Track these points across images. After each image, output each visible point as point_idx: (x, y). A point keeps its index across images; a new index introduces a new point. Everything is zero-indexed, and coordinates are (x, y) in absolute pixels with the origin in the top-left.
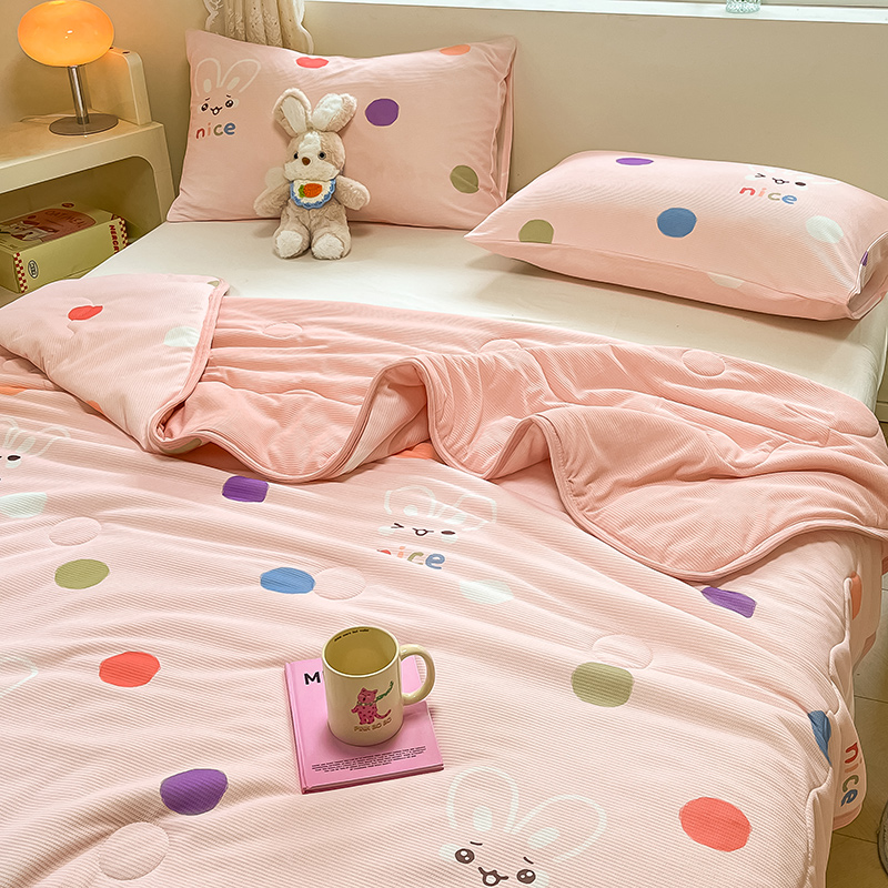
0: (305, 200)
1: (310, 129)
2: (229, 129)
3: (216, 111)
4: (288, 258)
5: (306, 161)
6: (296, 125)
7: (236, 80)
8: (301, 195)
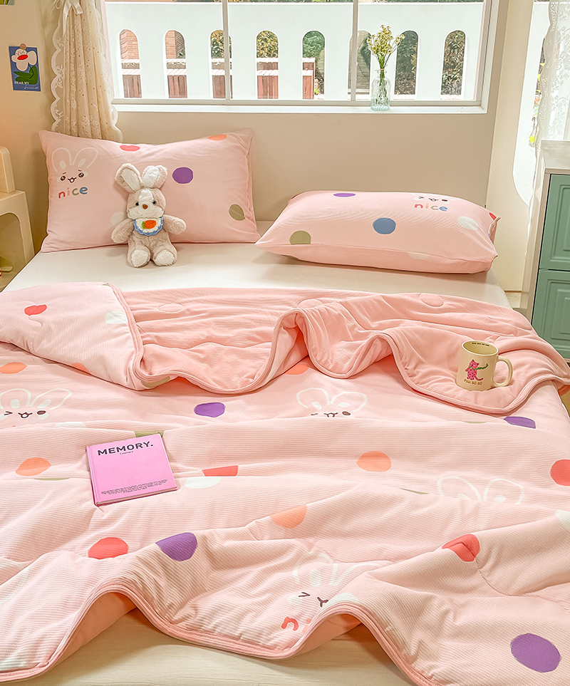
0: (146, 231)
1: (142, 187)
2: (83, 190)
3: (72, 180)
4: (139, 267)
5: (145, 207)
6: (133, 186)
7: (83, 161)
8: (144, 228)
